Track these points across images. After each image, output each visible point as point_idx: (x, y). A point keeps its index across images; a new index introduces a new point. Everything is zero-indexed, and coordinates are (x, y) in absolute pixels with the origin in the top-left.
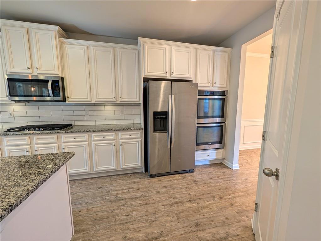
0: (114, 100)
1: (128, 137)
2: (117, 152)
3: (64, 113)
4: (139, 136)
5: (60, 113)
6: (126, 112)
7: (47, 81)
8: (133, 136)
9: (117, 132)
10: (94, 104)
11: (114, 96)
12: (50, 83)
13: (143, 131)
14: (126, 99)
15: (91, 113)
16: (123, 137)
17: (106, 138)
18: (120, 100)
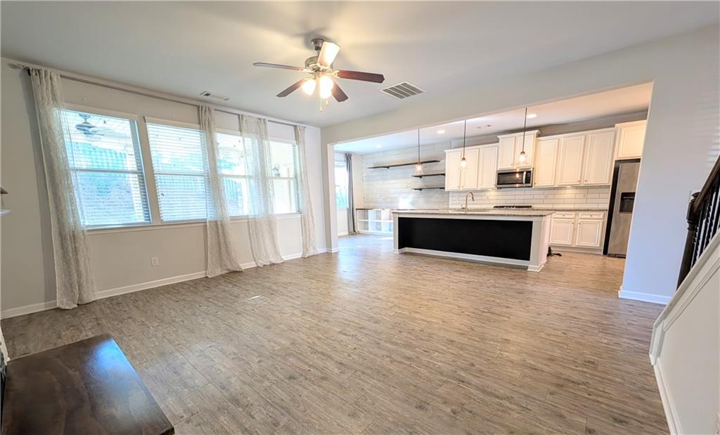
0: (578, 183)
1: (589, 217)
2: (575, 229)
3: (525, 197)
4: (601, 216)
5: (521, 197)
6: (589, 196)
7: (523, 172)
8: (594, 217)
9: (578, 212)
10: (554, 189)
11: (579, 179)
12: (525, 173)
13: (607, 213)
14: (591, 182)
15: (550, 196)
16: (583, 217)
17: (565, 216)
18: (585, 183)
